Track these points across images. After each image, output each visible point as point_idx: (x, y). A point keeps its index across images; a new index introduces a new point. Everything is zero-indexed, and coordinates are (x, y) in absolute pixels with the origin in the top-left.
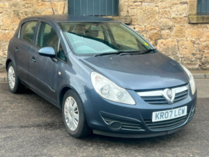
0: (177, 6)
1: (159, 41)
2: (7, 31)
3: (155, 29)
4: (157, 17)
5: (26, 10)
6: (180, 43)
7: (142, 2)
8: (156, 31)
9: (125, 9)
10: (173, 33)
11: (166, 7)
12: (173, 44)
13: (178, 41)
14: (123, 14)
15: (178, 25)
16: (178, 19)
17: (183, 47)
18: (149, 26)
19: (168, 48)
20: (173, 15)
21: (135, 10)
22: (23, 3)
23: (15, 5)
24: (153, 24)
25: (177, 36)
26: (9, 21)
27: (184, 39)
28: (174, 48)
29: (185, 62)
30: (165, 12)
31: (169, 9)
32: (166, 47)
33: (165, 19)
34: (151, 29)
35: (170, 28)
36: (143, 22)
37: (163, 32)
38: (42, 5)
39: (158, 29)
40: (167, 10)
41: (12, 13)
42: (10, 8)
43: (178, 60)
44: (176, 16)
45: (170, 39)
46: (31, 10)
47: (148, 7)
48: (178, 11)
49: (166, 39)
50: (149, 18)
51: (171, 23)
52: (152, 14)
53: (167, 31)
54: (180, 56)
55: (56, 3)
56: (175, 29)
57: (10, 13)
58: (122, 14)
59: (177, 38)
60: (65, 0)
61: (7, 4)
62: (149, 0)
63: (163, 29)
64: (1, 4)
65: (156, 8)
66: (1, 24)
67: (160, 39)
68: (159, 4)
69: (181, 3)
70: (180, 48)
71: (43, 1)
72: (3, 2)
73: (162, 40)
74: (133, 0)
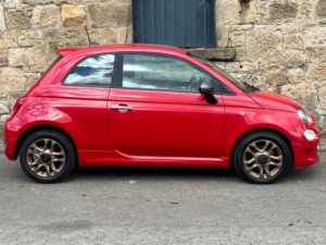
0: (314, 28)
1: (284, 88)
3: (277, 67)
4: (279, 48)
5: (69, 41)
6: (322, 90)
7: (253, 23)
8: (278, 71)
9: (225, 36)
10: (307, 74)
11: (294, 31)
12: (309, 91)
13: (318, 87)
14: (222, 43)
15: (317, 60)
16: (317, 51)
18: (265, 62)
19: (300, 99)
20: (308, 44)
21: (242, 37)
22: (64, 30)
23: (51, 34)
24: (274, 59)
25: (316, 79)
26: (42, 59)
28: (310, 99)
30: (293, 39)
31: (300, 34)
32: (296, 97)
33: (294, 51)
34: (270, 68)
35: (303, 66)
36: (256, 57)
37: (291, 72)
38: (93, 33)
39: (282, 67)
40: (297, 35)
41: (48, 46)
42: (44, 39)
43: (318, 118)
44: (313, 46)
45: (303, 84)
46: (76, 40)
47: (264, 32)
48: (316, 37)
49: (295, 84)
50: (266, 50)
51: (304, 57)
52: (271, 42)
53: (298, 70)
54: (320, 112)
55: (115, 30)
56: (311, 67)
57: (45, 47)
58: (219, 43)
59: (316, 82)
60: (128, 25)
61: (40, 33)
62: (264, 21)
63: (290, 68)
64: (31, 33)
65: (278, 32)
66: (30, 63)
67: (285, 84)
68: (283, 26)
69: (321, 23)
70: (321, 98)
71: (93, 26)
72: (34, 29)
73: (289, 85)
74: (239, 22)
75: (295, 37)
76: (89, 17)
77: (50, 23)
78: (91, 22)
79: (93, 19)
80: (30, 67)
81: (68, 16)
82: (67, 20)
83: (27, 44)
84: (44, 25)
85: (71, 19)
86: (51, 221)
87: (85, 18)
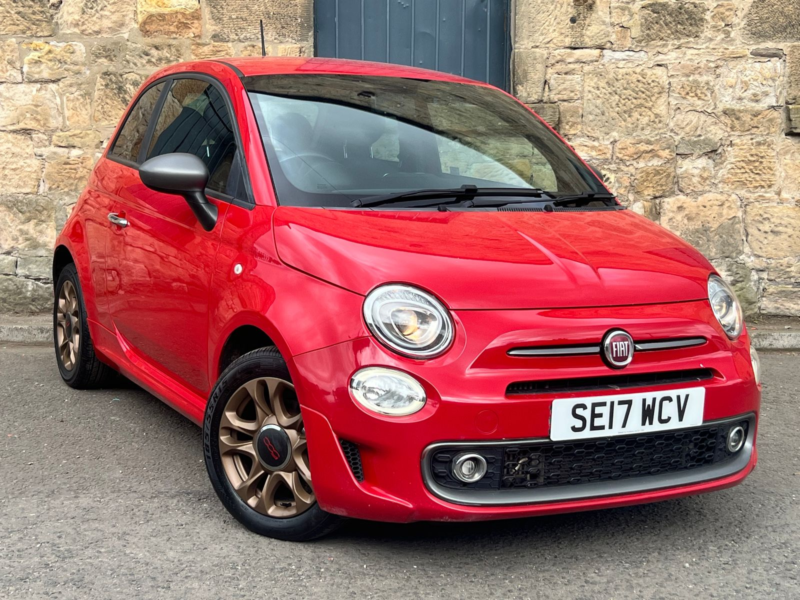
0: (741, 65)
1: (670, 203)
2: (75, 153)
3: (653, 154)
4: (661, 108)
5: (153, 69)
6: (755, 210)
7: (601, 48)
8: (656, 162)
9: (536, 75)
10: (723, 172)
11: (697, 69)
12: (727, 213)
13: (745, 205)
14: (528, 92)
15: (746, 139)
16: (747, 118)
17: (766, 227)
18: (629, 141)
19: (706, 230)
20: (726, 101)
21: (577, 78)
22: (142, 43)
23: (109, 52)
24: (647, 134)
25: (743, 184)
26: (84, 115)
27: (770, 194)
28: (728, 229)
29: (772, 289)
30: (694, 89)
31: (711, 78)
32: (696, 225)
33: (693, 117)
34: (639, 156)
35: (713, 152)
36: (608, 127)
37: (685, 166)
39: (666, 154)
40: (704, 78)
41: (100, 82)
42: (92, 64)
43: (746, 278)
44: (737, 106)
45: (712, 196)
47: (627, 68)
48: (746, 86)
49: (696, 194)
50: (629, 112)
51: (716, 133)
52: (643, 93)
53: (703, 162)
54: (751, 262)
55: (269, 48)
56: (732, 155)
57: (92, 82)
58: (523, 92)
59: (743, 193)
60: (303, 38)
61: (80, 48)
62: (628, 43)
63: (684, 156)
64: (58, 47)
65: (659, 71)
66: (53, 123)
67: (672, 193)
68: (671, 57)
69: (756, 54)
70: (752, 230)
71: (216, 37)
72: (65, 38)
73: (682, 197)
74: (568, 41)
75: (696, 84)
76: (206, 13)
77: (106, 23)
78: (209, 27)
79: (218, 19)
80: (50, 132)
81: (153, 10)
82: (150, 18)
83: (46, 75)
84: (91, 27)
85: (162, 17)
87: (196, 16)
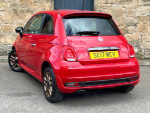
0: (141, 7)
1: (126, 35)
2: (8, 25)
3: (122, 25)
4: (124, 16)
5: (22, 9)
6: (144, 37)
7: (112, 4)
8: (123, 27)
9: (98, 9)
10: (137, 29)
11: (132, 8)
12: (138, 37)
13: (141, 36)
15: (142, 22)
16: (142, 18)
17: (146, 40)
18: (117, 23)
19: (133, 41)
20: (138, 15)
21: (107, 10)
22: (20, 3)
23: (14, 5)
24: (121, 21)
25: (141, 31)
26: (9, 17)
27: (147, 34)
28: (138, 41)
29: (147, 53)
30: (131, 12)
31: (134, 10)
32: (131, 40)
33: (131, 18)
34: (119, 26)
35: (135, 25)
37: (129, 28)
38: (35, 5)
39: (125, 25)
42: (11, 7)
43: (141, 51)
44: (140, 15)
45: (135, 34)
46: (26, 9)
47: (117, 8)
48: (142, 11)
49: (131, 33)
50: (117, 17)
51: (136, 21)
52: (120, 13)
53: (133, 27)
54: (142, 47)
55: (45, 4)
56: (139, 26)
57: (11, 11)
59: (141, 33)
60: (52, 2)
61: (9, 4)
62: (117, 3)
63: (129, 26)
64: (4, 4)
65: (124, 8)
66: (4, 19)
67: (126, 33)
68: (126, 5)
69: (144, 5)
70: (143, 41)
71: (35, 2)
72: (6, 2)
73: (128, 34)
74: (105, 2)
75: (131, 11)
80: (3, 21)
83: (2, 9)
84: (10, 0)
86: (12, 92)
